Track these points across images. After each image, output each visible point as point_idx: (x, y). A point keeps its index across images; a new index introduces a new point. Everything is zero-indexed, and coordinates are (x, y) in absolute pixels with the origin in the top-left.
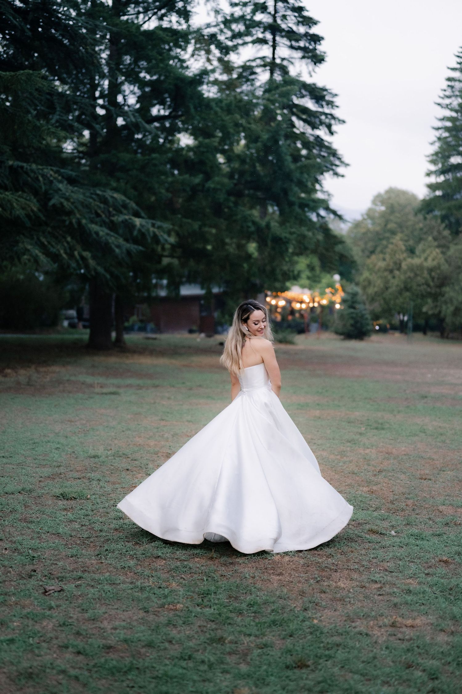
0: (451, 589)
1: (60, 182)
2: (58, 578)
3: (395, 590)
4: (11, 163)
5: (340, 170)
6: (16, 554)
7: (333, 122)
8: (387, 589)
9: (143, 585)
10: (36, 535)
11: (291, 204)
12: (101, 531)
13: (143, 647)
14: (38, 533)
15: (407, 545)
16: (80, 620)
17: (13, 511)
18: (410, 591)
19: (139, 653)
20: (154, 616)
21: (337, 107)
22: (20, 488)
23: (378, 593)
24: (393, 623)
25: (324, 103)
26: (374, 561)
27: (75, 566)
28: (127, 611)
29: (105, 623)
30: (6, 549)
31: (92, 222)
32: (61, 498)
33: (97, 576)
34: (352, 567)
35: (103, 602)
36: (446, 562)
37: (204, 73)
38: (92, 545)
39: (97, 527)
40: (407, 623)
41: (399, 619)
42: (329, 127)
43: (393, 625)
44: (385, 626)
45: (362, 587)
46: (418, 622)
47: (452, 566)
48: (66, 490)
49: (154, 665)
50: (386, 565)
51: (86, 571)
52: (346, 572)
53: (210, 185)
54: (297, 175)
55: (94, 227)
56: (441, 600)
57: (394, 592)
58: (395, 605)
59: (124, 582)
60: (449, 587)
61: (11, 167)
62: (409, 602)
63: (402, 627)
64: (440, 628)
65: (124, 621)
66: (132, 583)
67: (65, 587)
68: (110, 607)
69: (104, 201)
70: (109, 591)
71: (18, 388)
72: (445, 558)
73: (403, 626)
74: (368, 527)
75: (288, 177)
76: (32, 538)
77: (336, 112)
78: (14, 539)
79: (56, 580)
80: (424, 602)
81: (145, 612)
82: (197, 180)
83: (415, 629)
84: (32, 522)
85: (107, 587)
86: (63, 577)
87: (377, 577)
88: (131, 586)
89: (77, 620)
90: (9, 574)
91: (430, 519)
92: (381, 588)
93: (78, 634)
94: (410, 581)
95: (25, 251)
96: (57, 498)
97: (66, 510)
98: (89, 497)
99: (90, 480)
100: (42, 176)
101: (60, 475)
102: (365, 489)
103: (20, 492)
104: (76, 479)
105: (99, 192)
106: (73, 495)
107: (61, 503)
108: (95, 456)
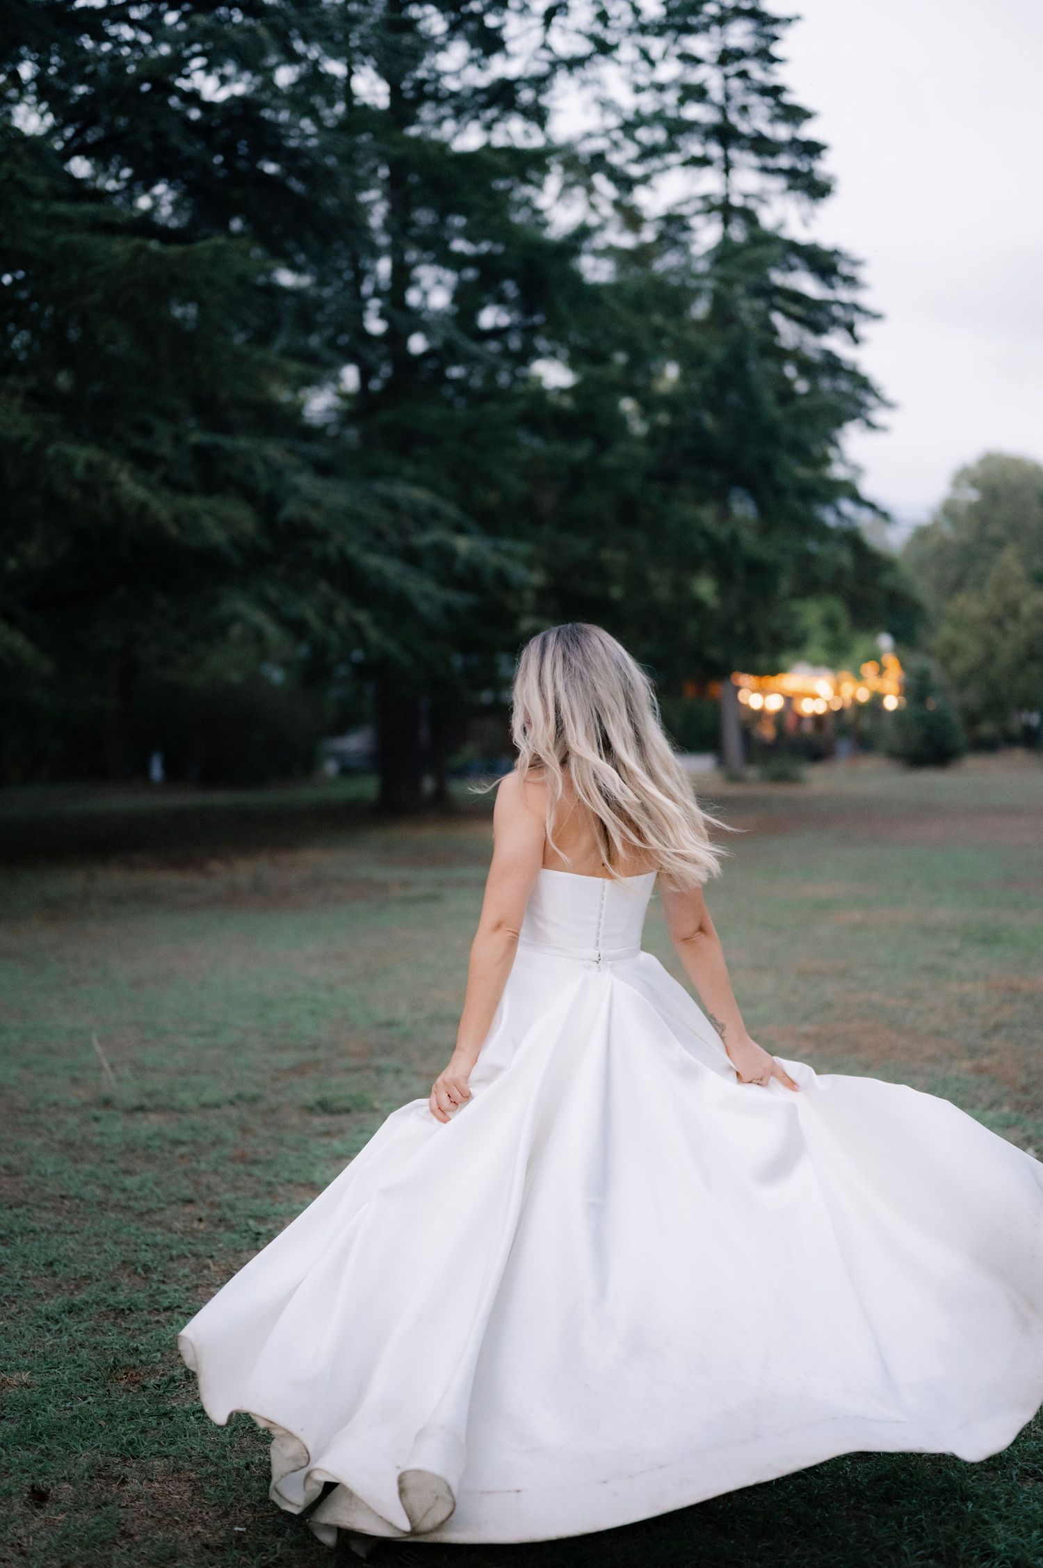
1: (298, 471)
4: (196, 437)
5: (880, 416)
6: (221, 1229)
7: (857, 317)
10: (263, 1189)
11: (779, 491)
14: (269, 1184)
17: (218, 1141)
21: (864, 286)
22: (231, 1093)
25: (835, 280)
30: (200, 1220)
31: (370, 548)
32: (319, 1109)
37: (584, 232)
42: (850, 328)
48: (329, 1094)
53: (610, 460)
54: (788, 430)
55: (373, 561)
61: (196, 448)
69: (391, 505)
71: (233, 899)
75: (770, 434)
76: (256, 1196)
77: (865, 298)
78: (217, 1199)
82: (581, 451)
84: (255, 1162)
90: (206, 1272)
95: (236, 617)
96: (310, 1110)
97: (327, 1134)
98: (377, 1104)
99: (379, 1071)
100: (266, 461)
101: (315, 1064)
102: (966, 1065)
103: (232, 1103)
104: (349, 1070)
105: (380, 487)
106: (344, 1104)
107: (318, 1122)
108: (390, 1024)
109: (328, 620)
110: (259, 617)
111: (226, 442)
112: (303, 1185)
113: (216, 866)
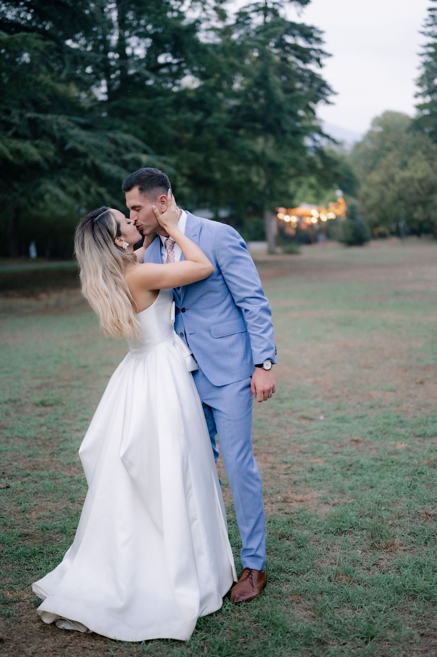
0: (351, 465)
1: (73, 128)
2: (8, 477)
3: (301, 469)
4: (29, 115)
5: (331, 98)
7: (321, 56)
8: (295, 468)
9: (80, 478)
10: (4, 440)
11: (284, 132)
12: (64, 432)
13: (57, 533)
15: (328, 428)
16: (12, 512)
18: (313, 470)
19: (51, 539)
20: (79, 505)
21: (324, 42)
22: (7, 398)
23: (285, 473)
24: (285, 499)
25: (312, 40)
26: (293, 444)
27: (29, 464)
28: (57, 502)
29: (33, 514)
31: (105, 161)
32: (41, 405)
33: (42, 473)
34: (271, 451)
35: (39, 495)
36: (357, 441)
37: (198, 21)
38: (51, 445)
39: (61, 429)
40: (298, 498)
41: (292, 496)
42: (318, 60)
43: (285, 501)
44: (278, 502)
45: (273, 468)
46: (309, 497)
47: (361, 445)
48: (46, 398)
49: (59, 549)
50: (303, 447)
51: (36, 468)
52: (264, 455)
53: (211, 121)
54: (287, 106)
55: (107, 166)
56: (339, 475)
57: (298, 472)
58: (295, 483)
59: (65, 477)
60: (349, 463)
61: (29, 119)
62: (308, 479)
63: (292, 502)
64: (325, 501)
65: (50, 511)
66: (71, 477)
67: (12, 484)
68: (44, 499)
69: (114, 142)
70: (48, 485)
71: (46, 311)
72: (356, 438)
73: (294, 501)
74: (300, 414)
75: (279, 108)
77: (324, 47)
79: (7, 479)
80: (322, 478)
81: (72, 502)
82: (198, 117)
83: (303, 503)
84: (6, 429)
85: (47, 482)
86: (13, 475)
87: (289, 459)
88: (69, 479)
89: (10, 512)
91: (359, 403)
92: (289, 468)
93: (5, 525)
94: (319, 460)
95: (48, 191)
96: (37, 405)
97: (40, 415)
98: (64, 402)
99: (72, 387)
100: (58, 124)
101: (46, 385)
102: (311, 380)
103: (6, 403)
104: (59, 387)
105: (111, 134)
106: (51, 402)
107: (38, 410)
108: (85, 367)
109: (87, 191)
110: (58, 191)
111: (42, 116)
112: (22, 438)
113: (43, 296)
